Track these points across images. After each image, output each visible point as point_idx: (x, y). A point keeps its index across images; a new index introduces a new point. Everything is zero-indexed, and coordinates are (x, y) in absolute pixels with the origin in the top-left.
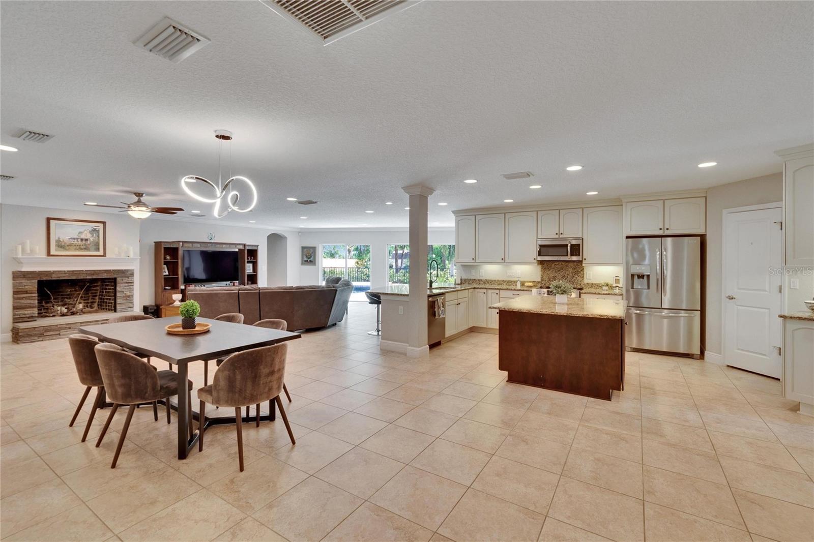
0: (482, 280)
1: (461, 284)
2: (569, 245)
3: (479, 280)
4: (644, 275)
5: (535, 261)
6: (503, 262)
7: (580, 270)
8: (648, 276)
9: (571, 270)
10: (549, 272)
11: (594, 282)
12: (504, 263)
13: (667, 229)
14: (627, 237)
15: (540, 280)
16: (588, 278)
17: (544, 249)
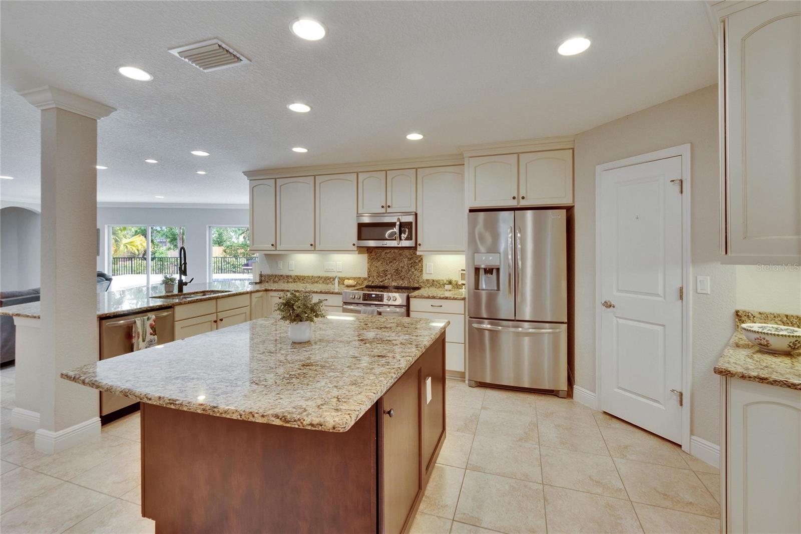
0: (291, 276)
1: (261, 282)
2: (398, 223)
3: (287, 276)
4: (493, 269)
5: (355, 248)
6: (313, 249)
7: (417, 261)
8: (498, 270)
9: (406, 260)
10: (378, 263)
11: (435, 278)
12: (315, 250)
13: (523, 198)
14: (471, 211)
15: (366, 276)
16: (427, 272)
17: (364, 230)
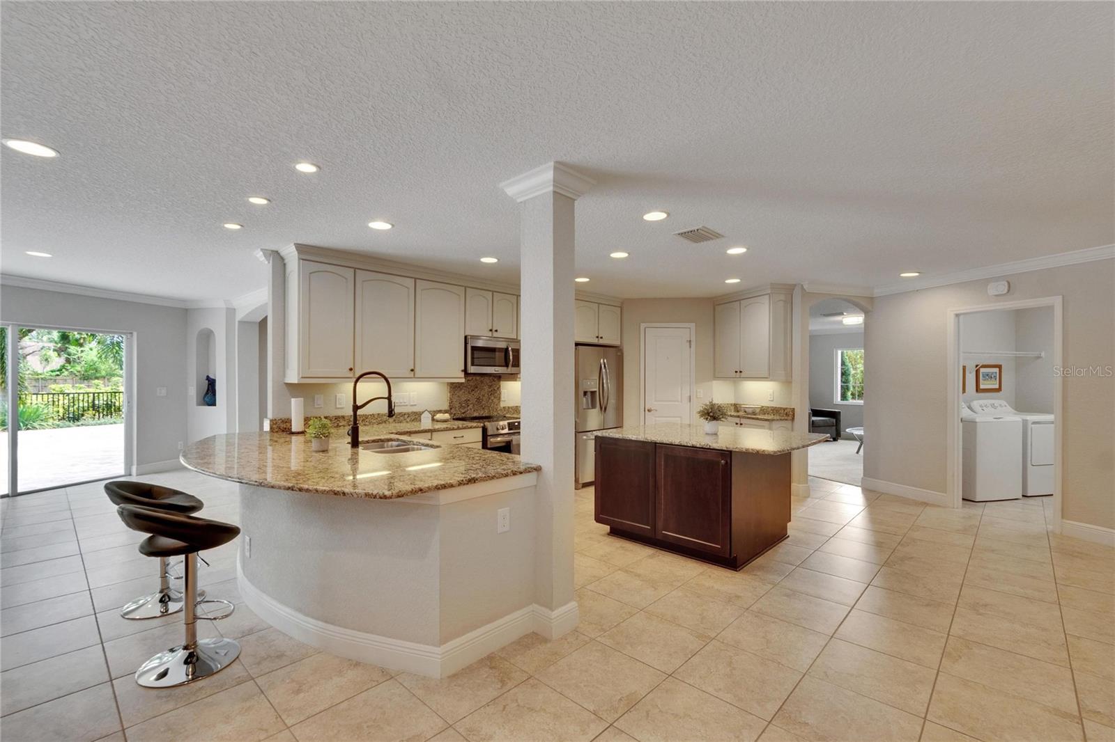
2: (510, 350)
5: (463, 375)
7: (496, 389)
9: (486, 388)
10: (461, 393)
11: (511, 405)
12: (414, 378)
13: (600, 338)
14: (576, 345)
15: (448, 408)
